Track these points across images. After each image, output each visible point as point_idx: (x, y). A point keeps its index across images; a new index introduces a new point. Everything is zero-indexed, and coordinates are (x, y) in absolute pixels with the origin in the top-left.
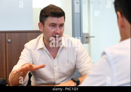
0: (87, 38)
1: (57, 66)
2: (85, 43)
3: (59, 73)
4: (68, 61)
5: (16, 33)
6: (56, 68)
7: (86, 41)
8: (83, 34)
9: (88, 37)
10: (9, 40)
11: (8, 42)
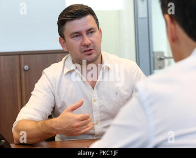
0: (161, 59)
1: (97, 101)
2: (157, 69)
3: (101, 112)
4: (117, 94)
5: (38, 55)
6: (96, 104)
7: (160, 65)
8: (153, 53)
9: (162, 57)
10: (26, 67)
11: (25, 70)
